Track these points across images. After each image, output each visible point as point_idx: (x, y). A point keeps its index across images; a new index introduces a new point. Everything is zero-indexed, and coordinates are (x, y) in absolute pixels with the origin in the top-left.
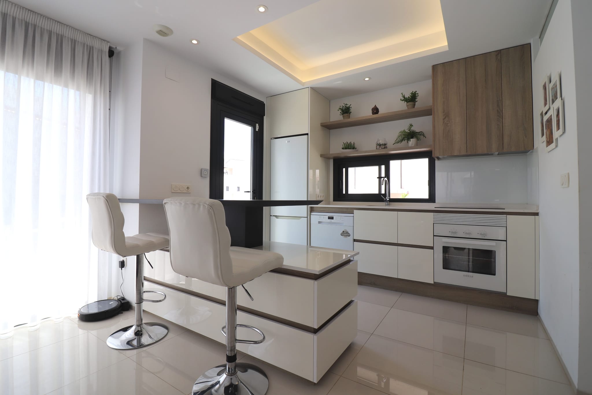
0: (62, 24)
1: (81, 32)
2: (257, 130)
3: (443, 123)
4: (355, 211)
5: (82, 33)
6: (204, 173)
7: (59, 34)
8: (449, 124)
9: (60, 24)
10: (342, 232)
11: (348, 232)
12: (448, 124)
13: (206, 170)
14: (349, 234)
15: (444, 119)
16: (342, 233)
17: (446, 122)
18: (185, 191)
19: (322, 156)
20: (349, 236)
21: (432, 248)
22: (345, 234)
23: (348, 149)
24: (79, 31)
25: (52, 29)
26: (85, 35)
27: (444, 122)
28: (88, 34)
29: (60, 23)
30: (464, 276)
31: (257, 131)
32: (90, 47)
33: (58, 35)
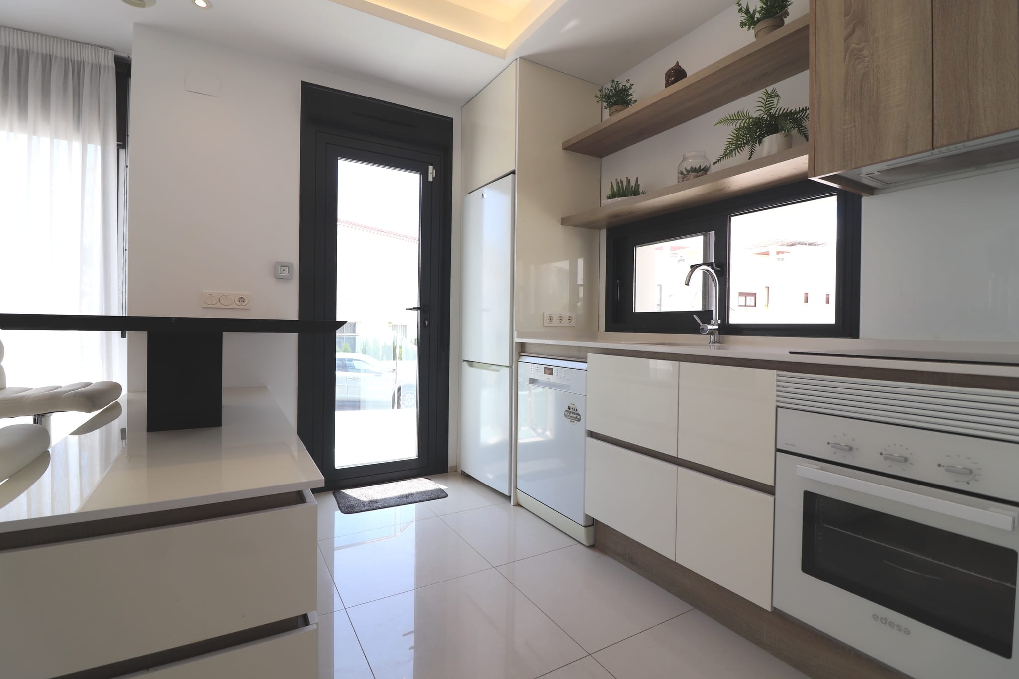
0: (25, 31)
1: (66, 41)
2: (431, 179)
3: (846, 51)
4: (591, 356)
5: (64, 42)
6: (284, 272)
7: (23, 51)
8: (865, 52)
9: (21, 34)
10: (566, 409)
11: (576, 411)
12: (861, 50)
13: (288, 266)
14: (579, 415)
15: (847, 38)
16: (566, 411)
17: (856, 46)
18: (234, 306)
19: (564, 221)
20: (579, 420)
21: (769, 490)
22: (571, 415)
23: (620, 197)
24: (59, 40)
25: (10, 44)
26: (68, 43)
27: (847, 49)
28: (71, 41)
29: (21, 31)
30: (875, 617)
31: (430, 182)
32: (79, 63)
33: (20, 53)
